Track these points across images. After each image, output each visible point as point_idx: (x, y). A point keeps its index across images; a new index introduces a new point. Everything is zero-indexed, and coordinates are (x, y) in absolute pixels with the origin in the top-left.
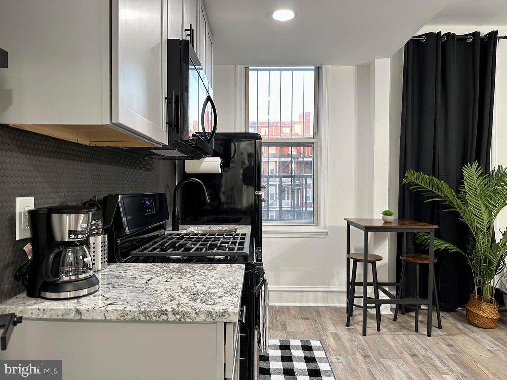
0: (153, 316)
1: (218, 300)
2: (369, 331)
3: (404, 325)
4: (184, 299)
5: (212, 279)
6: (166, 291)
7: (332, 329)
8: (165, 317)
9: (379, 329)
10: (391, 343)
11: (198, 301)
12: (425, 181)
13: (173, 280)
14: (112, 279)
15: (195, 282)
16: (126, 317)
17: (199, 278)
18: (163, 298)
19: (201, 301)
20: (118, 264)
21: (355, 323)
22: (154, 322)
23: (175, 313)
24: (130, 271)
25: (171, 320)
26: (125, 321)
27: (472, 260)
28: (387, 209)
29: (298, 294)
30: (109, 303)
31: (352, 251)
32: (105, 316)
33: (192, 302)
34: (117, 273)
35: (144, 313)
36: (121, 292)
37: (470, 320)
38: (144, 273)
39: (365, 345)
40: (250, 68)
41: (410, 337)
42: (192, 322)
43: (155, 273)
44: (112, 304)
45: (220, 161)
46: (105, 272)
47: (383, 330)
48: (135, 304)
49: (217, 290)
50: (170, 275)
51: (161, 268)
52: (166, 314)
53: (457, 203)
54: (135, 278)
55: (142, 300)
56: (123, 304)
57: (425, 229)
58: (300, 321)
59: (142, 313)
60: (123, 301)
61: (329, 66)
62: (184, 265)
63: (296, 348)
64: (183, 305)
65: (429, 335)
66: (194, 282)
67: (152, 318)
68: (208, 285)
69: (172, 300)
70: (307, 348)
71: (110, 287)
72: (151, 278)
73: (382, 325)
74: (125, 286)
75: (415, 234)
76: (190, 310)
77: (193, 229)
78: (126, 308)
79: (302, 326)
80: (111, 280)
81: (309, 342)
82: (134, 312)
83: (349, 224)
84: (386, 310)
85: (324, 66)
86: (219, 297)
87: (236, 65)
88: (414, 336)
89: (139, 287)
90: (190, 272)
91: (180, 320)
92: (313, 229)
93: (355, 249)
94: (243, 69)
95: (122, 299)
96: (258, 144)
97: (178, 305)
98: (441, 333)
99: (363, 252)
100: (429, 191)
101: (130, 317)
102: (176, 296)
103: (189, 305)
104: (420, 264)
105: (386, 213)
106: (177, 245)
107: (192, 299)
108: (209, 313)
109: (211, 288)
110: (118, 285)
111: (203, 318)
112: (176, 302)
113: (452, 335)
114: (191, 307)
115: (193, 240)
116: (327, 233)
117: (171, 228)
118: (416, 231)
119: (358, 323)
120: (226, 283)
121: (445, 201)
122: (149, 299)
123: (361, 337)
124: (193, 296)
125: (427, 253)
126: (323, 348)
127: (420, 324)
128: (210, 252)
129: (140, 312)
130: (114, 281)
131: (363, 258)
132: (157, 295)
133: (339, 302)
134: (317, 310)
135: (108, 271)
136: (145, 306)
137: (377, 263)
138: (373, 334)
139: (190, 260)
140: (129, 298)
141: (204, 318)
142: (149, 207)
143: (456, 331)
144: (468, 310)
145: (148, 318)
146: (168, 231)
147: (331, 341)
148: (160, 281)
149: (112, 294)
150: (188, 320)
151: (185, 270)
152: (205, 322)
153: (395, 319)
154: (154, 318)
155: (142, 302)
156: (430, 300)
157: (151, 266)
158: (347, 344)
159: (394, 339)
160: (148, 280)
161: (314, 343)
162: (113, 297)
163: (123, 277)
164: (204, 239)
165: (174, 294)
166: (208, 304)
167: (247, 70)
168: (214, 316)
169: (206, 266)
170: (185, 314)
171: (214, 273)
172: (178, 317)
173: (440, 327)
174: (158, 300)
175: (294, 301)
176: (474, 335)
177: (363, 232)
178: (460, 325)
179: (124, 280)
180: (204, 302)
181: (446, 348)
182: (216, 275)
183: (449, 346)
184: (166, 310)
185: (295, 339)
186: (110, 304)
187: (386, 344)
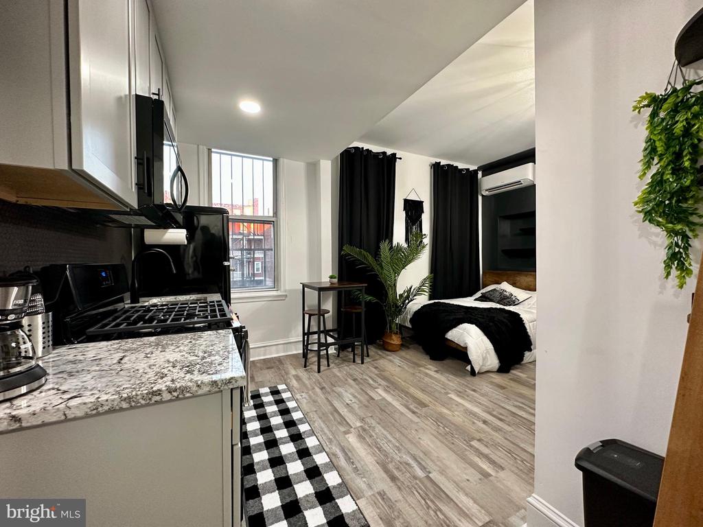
0: (141, 400)
1: (218, 368)
2: (322, 368)
3: (344, 359)
4: (177, 373)
5: (202, 347)
6: (150, 368)
7: (293, 372)
8: (158, 398)
9: (328, 366)
10: (338, 374)
11: (196, 372)
12: (356, 253)
13: (154, 355)
14: (65, 366)
15: (184, 353)
16: (100, 409)
17: (186, 349)
18: (149, 376)
19: (199, 371)
20: (67, 346)
21: (310, 364)
22: (142, 406)
23: (170, 391)
24: (90, 352)
25: (166, 399)
26: (98, 414)
27: (385, 306)
28: (331, 274)
29: (262, 349)
30: (69, 396)
31: (306, 309)
32: (65, 415)
33: (189, 374)
34: (71, 358)
35: (129, 399)
36: (85, 379)
37: (385, 347)
38: (112, 352)
39: (320, 379)
40: (213, 150)
41: (350, 367)
42: (194, 396)
43: (126, 351)
44: (75, 397)
45: (186, 233)
46: (49, 358)
47: (332, 365)
48: (111, 390)
49: (213, 358)
50: (148, 350)
51: (133, 344)
52: (160, 394)
53: (376, 267)
54: (100, 359)
55: (120, 384)
56: (93, 394)
57: (357, 287)
58: (266, 371)
59: (125, 399)
60: (91, 390)
61: (285, 160)
62: (162, 337)
63: (266, 395)
64: (179, 381)
65: (362, 363)
66: (182, 354)
67: (140, 403)
68: (201, 354)
69: (162, 378)
70: (275, 392)
71: (65, 376)
72: (124, 357)
73: (330, 361)
74: (89, 370)
75: (350, 291)
76: (189, 384)
77: (155, 300)
78: (99, 398)
79: (268, 375)
80: (62, 368)
81: (276, 387)
82: (113, 401)
83: (304, 286)
84: (332, 350)
85: (281, 159)
86: (219, 365)
87: (198, 146)
88: (353, 366)
89: (111, 370)
90: (173, 344)
91: (177, 397)
92: (275, 293)
93: (308, 307)
94: (206, 151)
95: (90, 388)
96: (225, 219)
97: (173, 381)
98: (369, 360)
99: (317, 308)
100: (359, 260)
101: (106, 408)
102: (165, 371)
103: (185, 378)
104: (355, 313)
105: (331, 277)
106: (147, 318)
107: (188, 372)
108: (214, 383)
109: (205, 357)
110: (78, 372)
111: (206, 389)
112: (170, 379)
113: (376, 360)
114: (191, 381)
115: (164, 311)
116: (286, 295)
117: (129, 301)
118: (351, 289)
119: (312, 364)
120: (219, 349)
121: (369, 267)
122: (130, 381)
123: (316, 374)
124: (187, 369)
125: (360, 304)
126: (289, 389)
127: (356, 356)
128: (188, 321)
129: (122, 398)
130: (69, 368)
131: (317, 313)
132: (139, 375)
133: (296, 350)
134: (279, 360)
135: (53, 357)
136: (126, 391)
137: (326, 315)
138: (325, 370)
139: (166, 331)
140: (99, 385)
141: (208, 389)
142: (106, 279)
143: (378, 357)
144: (384, 341)
145: (133, 404)
146: (127, 304)
147: (294, 383)
148: (137, 359)
149: (70, 384)
150: (188, 395)
151: (165, 342)
152: (210, 393)
153: (338, 356)
154: (143, 402)
155: (120, 386)
156: (362, 338)
157: (119, 343)
158: (307, 382)
159: (340, 371)
160: (121, 359)
161: (281, 387)
162: (74, 387)
163: (81, 360)
164: (177, 309)
165: (163, 370)
166: (209, 374)
167: (210, 151)
168: (220, 384)
169: (189, 335)
170: (183, 390)
171: (200, 341)
172: (175, 394)
173: (368, 356)
174: (144, 380)
175: (259, 355)
176: (389, 357)
177: (317, 292)
178: (380, 352)
179: (84, 364)
180: (204, 373)
181: (374, 370)
182: (204, 343)
183: (376, 368)
184: (160, 390)
185: (264, 387)
186: (71, 398)
187: (335, 376)
